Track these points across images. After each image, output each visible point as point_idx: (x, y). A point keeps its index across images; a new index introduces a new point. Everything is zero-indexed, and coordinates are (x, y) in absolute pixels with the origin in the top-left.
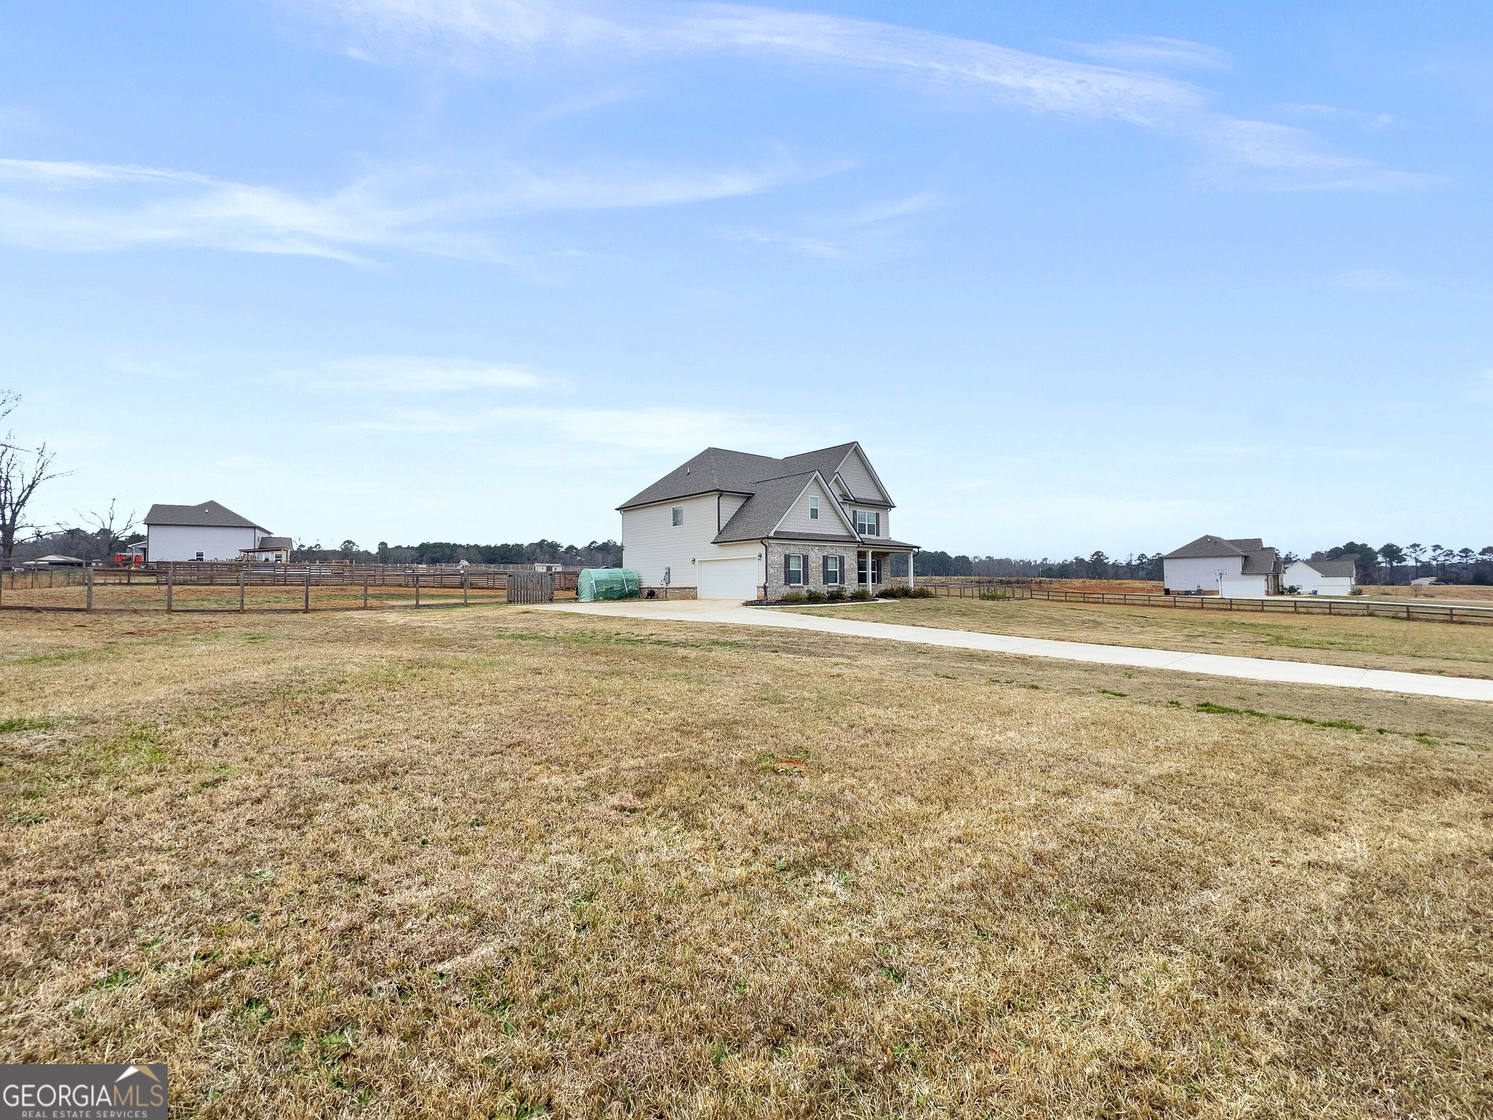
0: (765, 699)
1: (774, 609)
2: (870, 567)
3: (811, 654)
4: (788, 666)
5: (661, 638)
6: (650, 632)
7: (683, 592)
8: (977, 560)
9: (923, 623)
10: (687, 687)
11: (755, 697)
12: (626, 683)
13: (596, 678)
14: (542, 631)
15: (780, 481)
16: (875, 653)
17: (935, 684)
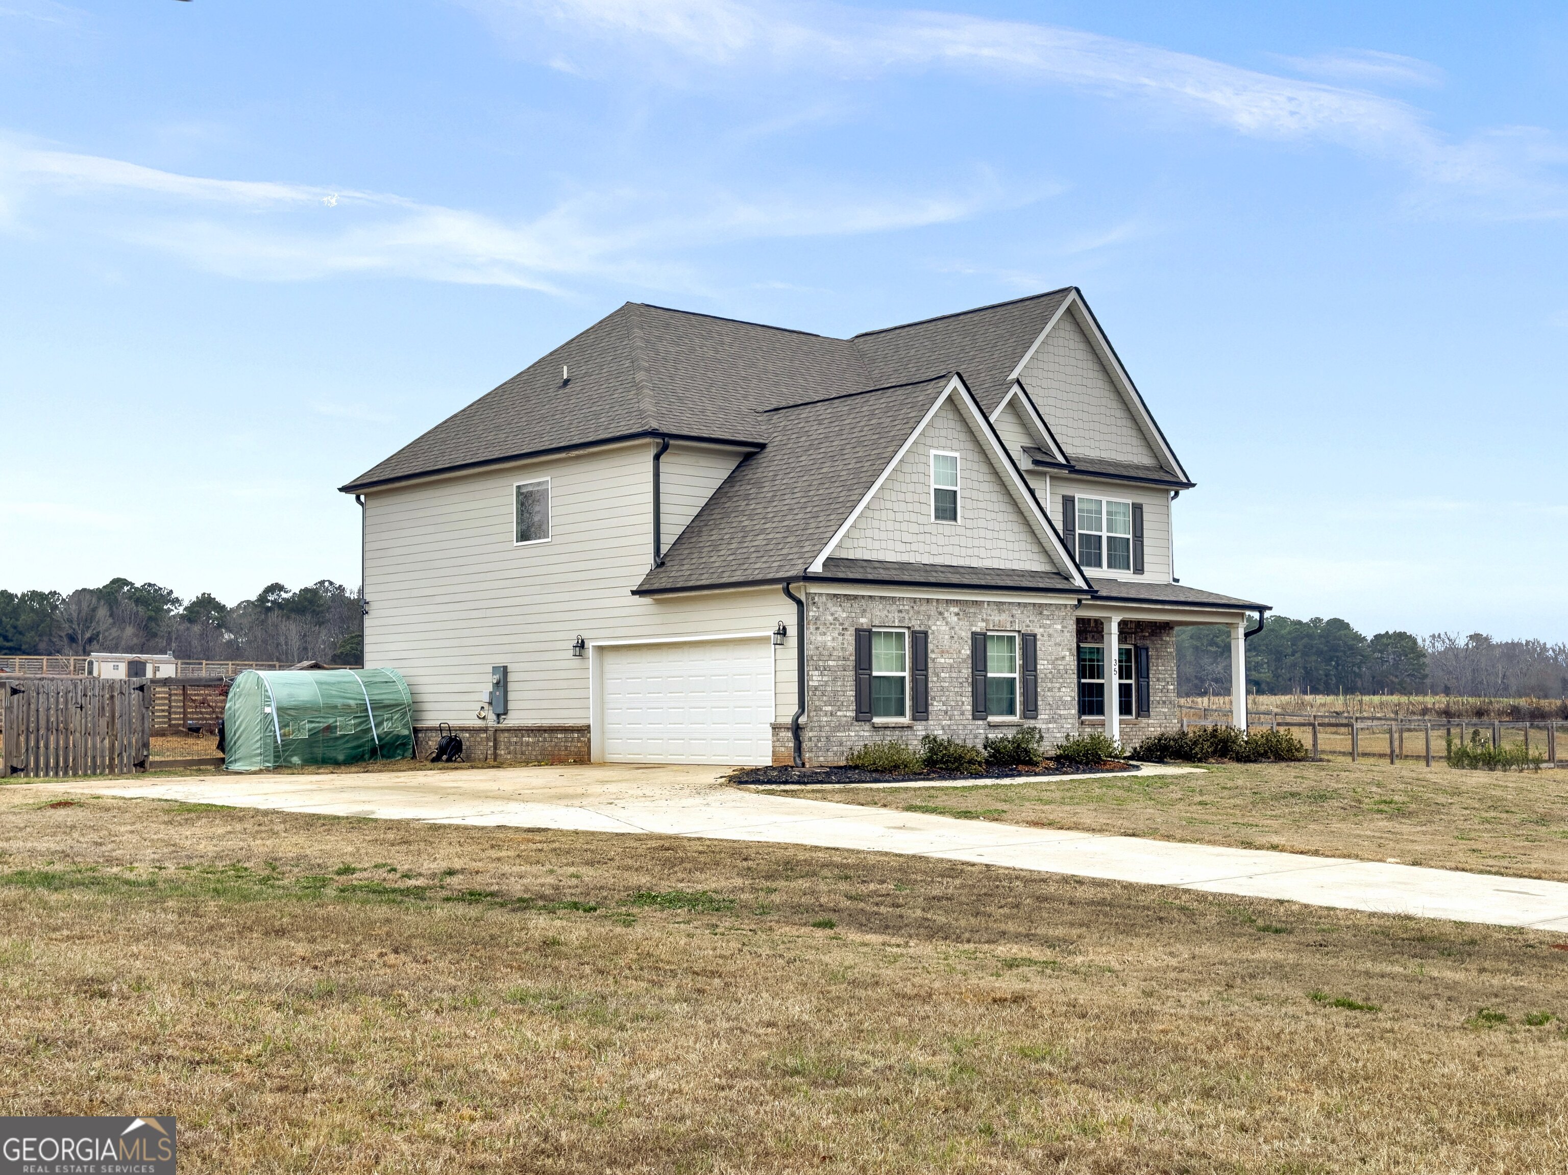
0: (795, 1072)
1: (824, 796)
2: (1115, 667)
3: (933, 932)
4: (867, 968)
5: (479, 882)
6: (444, 865)
7: (547, 743)
8: (1440, 647)
9: (1275, 839)
10: (556, 1035)
11: (763, 1064)
12: (368, 1022)
13: (278, 1007)
14: (110, 861)
15: (842, 407)
16: (1128, 929)
17: (1310, 1028)
